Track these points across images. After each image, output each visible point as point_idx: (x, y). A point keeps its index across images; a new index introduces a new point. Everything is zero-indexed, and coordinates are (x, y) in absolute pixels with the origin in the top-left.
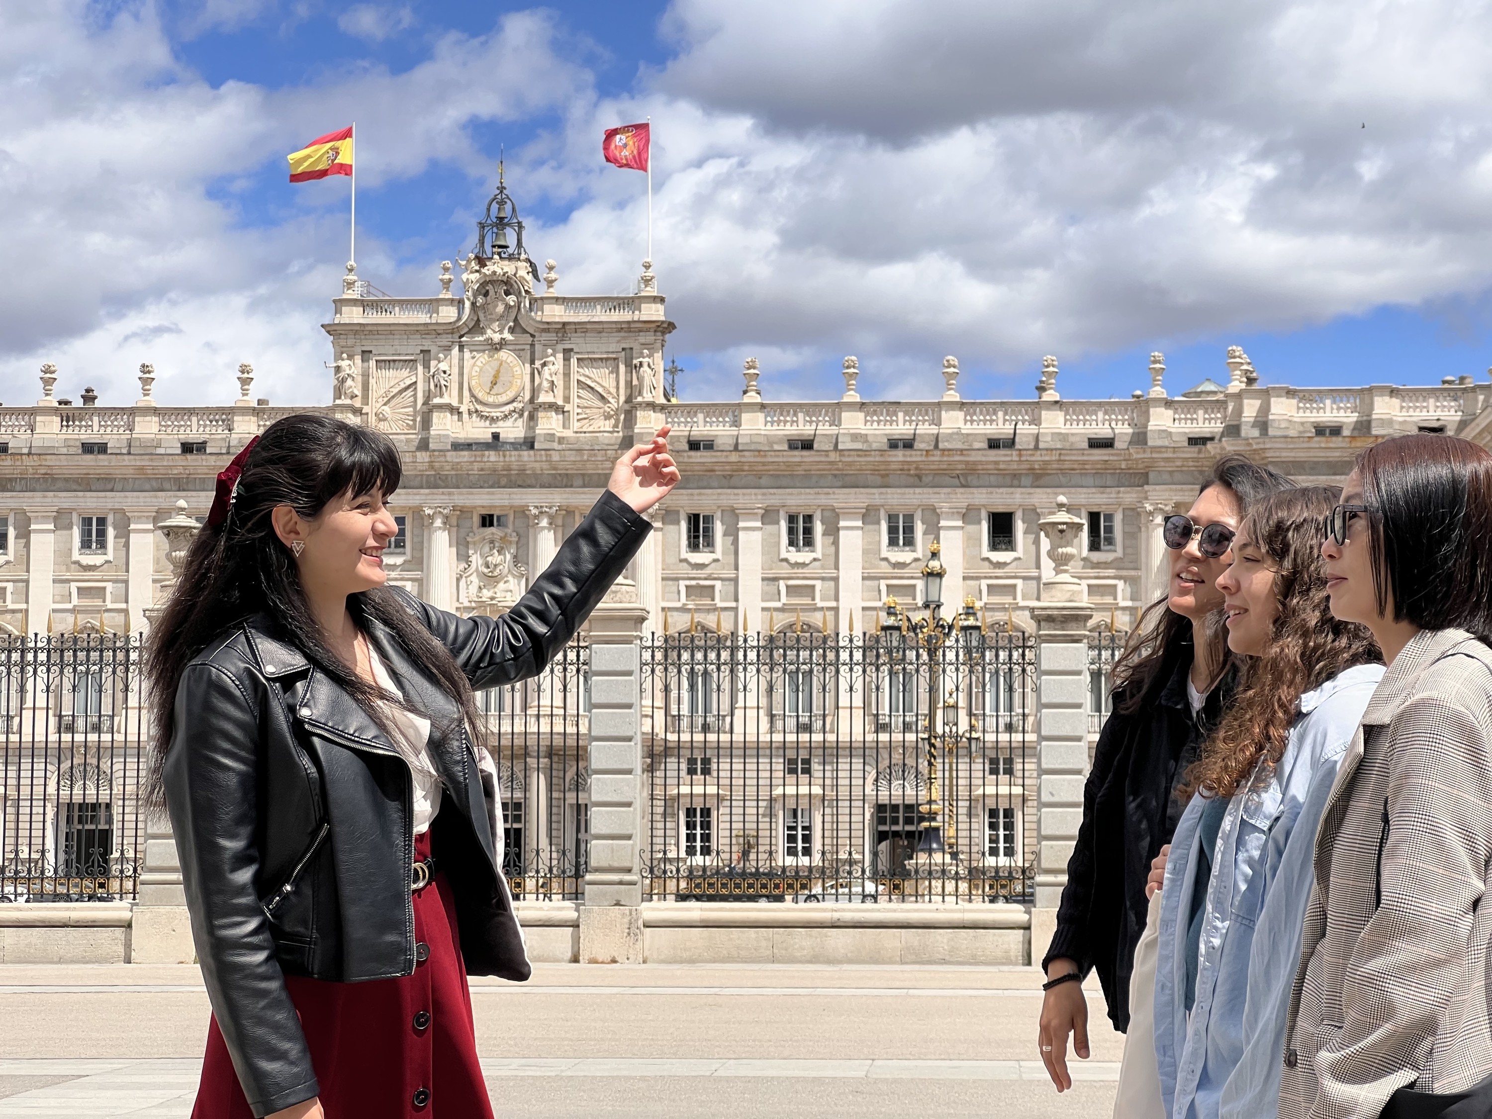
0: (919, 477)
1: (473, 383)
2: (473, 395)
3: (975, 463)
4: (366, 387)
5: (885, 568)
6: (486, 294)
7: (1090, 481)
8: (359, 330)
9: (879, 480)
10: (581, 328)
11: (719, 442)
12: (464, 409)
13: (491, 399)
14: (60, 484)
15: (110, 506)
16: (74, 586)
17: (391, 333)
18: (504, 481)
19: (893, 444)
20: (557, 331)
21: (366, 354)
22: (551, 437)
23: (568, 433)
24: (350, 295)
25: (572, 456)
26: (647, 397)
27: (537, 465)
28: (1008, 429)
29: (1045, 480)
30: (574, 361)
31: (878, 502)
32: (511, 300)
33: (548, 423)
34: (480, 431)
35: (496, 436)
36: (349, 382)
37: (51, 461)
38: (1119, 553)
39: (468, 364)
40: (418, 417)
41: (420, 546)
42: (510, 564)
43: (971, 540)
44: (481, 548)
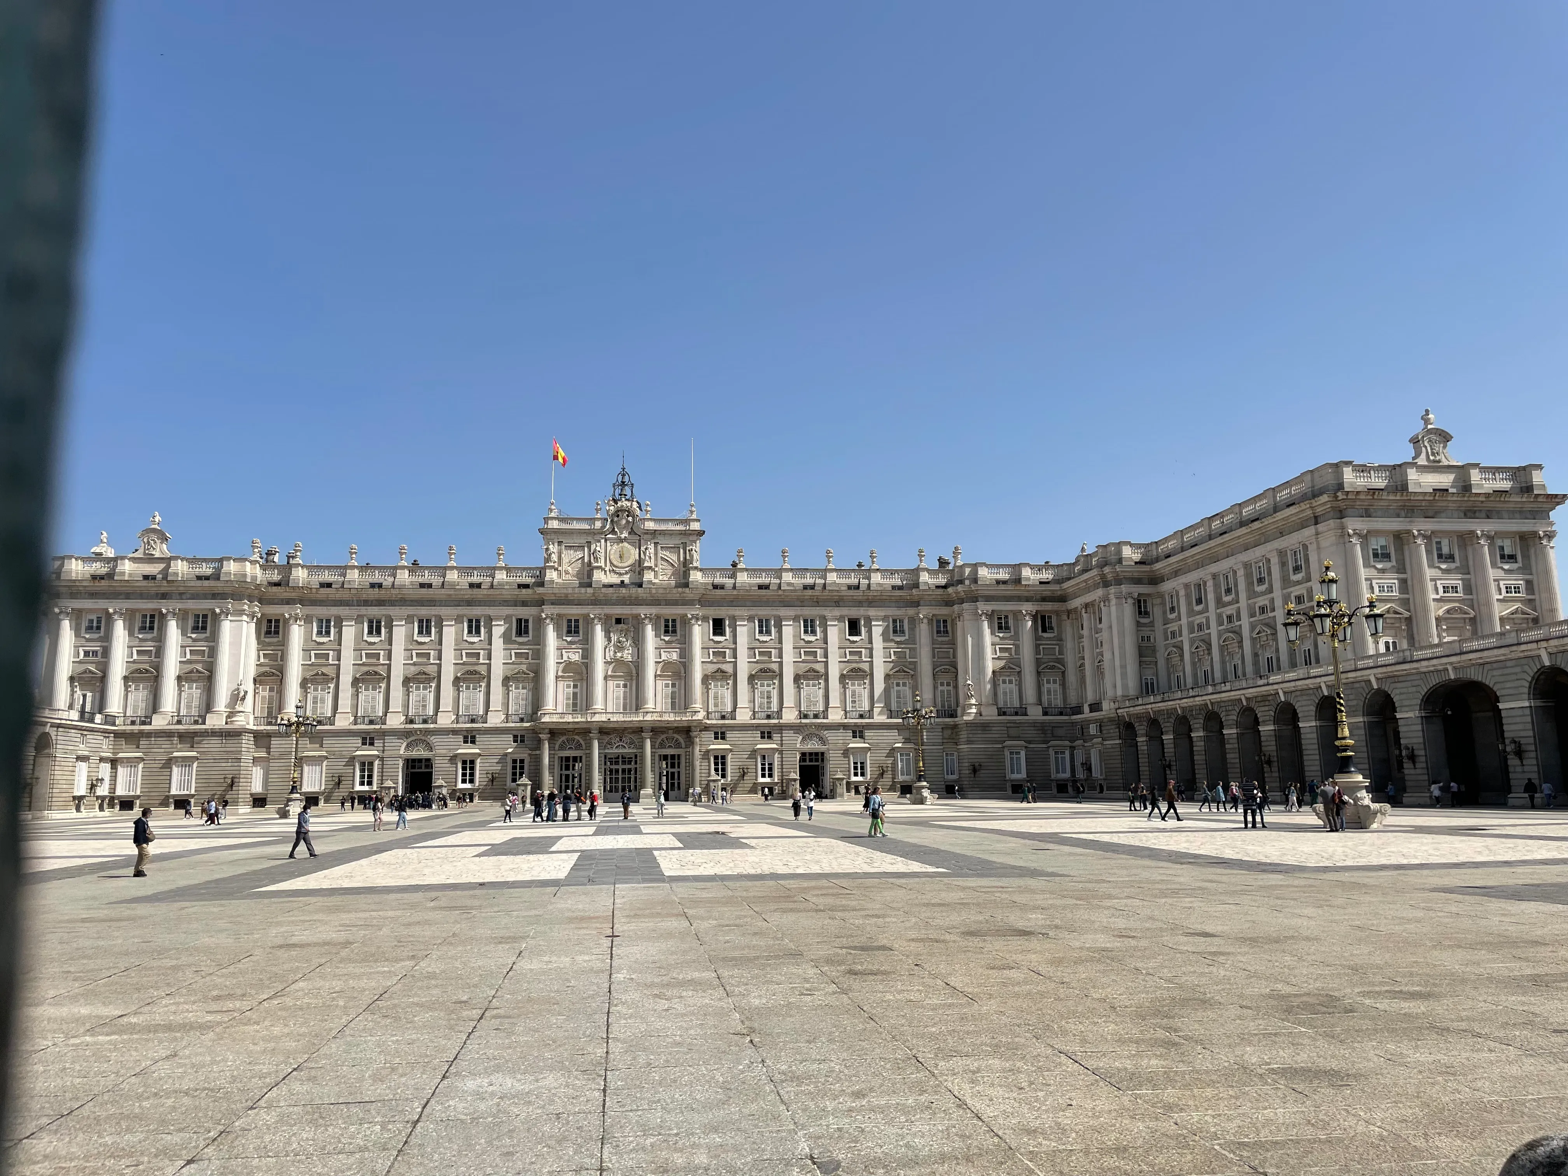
0: (818, 602)
1: (612, 557)
2: (611, 562)
3: (843, 596)
4: (560, 558)
5: (802, 643)
6: (618, 516)
7: (893, 604)
8: (556, 531)
9: (800, 604)
10: (663, 533)
11: (727, 585)
12: (607, 569)
13: (620, 565)
14: (408, 603)
15: (433, 613)
16: (414, 653)
17: (572, 533)
18: (628, 602)
19: (805, 587)
20: (651, 534)
21: (560, 543)
22: (650, 582)
23: (656, 581)
24: (553, 515)
25: (661, 591)
26: (695, 564)
27: (644, 595)
28: (856, 581)
29: (873, 604)
30: (659, 547)
31: (799, 613)
32: (630, 519)
33: (648, 576)
34: (615, 579)
35: (622, 582)
36: (553, 555)
37: (405, 592)
38: (907, 637)
39: (609, 548)
40: (586, 573)
41: (586, 633)
42: (630, 641)
43: (841, 631)
44: (616, 636)
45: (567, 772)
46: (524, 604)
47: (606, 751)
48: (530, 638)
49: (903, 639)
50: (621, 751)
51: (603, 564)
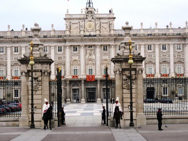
0: (152, 39)
1: (86, 27)
5: (147, 53)
6: (88, 13)
8: (69, 19)
9: (146, 40)
10: (102, 18)
11: (123, 35)
13: (89, 29)
17: (74, 19)
18: (92, 41)
19: (148, 35)
22: (98, 35)
23: (101, 34)
27: (97, 39)
28: (165, 32)
32: (92, 14)
36: (68, 26)
39: (85, 24)
40: (79, 32)
41: (79, 51)
42: (93, 53)
43: (160, 49)
44: (88, 51)
45: (75, 93)
46: (60, 42)
47: (87, 87)
48: (62, 52)
49: (180, 51)
50: (91, 87)
51: (84, 29)
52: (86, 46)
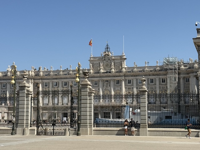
0: (154, 75)
2: (104, 67)
5: (150, 85)
6: (105, 56)
8: (92, 61)
9: (149, 75)
10: (116, 59)
11: (131, 71)
14: (62, 78)
15: (67, 81)
17: (96, 61)
18: (107, 77)
19: (151, 71)
20: (113, 60)
23: (115, 71)
27: (111, 75)
30: (115, 63)
31: (149, 78)
32: (108, 56)
34: (105, 71)
36: (91, 66)
39: (104, 64)
41: (99, 84)
42: (109, 86)
43: (160, 82)
44: (105, 84)
52: (104, 80)
